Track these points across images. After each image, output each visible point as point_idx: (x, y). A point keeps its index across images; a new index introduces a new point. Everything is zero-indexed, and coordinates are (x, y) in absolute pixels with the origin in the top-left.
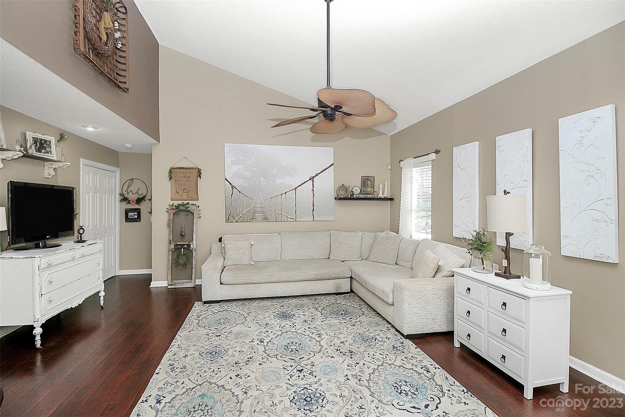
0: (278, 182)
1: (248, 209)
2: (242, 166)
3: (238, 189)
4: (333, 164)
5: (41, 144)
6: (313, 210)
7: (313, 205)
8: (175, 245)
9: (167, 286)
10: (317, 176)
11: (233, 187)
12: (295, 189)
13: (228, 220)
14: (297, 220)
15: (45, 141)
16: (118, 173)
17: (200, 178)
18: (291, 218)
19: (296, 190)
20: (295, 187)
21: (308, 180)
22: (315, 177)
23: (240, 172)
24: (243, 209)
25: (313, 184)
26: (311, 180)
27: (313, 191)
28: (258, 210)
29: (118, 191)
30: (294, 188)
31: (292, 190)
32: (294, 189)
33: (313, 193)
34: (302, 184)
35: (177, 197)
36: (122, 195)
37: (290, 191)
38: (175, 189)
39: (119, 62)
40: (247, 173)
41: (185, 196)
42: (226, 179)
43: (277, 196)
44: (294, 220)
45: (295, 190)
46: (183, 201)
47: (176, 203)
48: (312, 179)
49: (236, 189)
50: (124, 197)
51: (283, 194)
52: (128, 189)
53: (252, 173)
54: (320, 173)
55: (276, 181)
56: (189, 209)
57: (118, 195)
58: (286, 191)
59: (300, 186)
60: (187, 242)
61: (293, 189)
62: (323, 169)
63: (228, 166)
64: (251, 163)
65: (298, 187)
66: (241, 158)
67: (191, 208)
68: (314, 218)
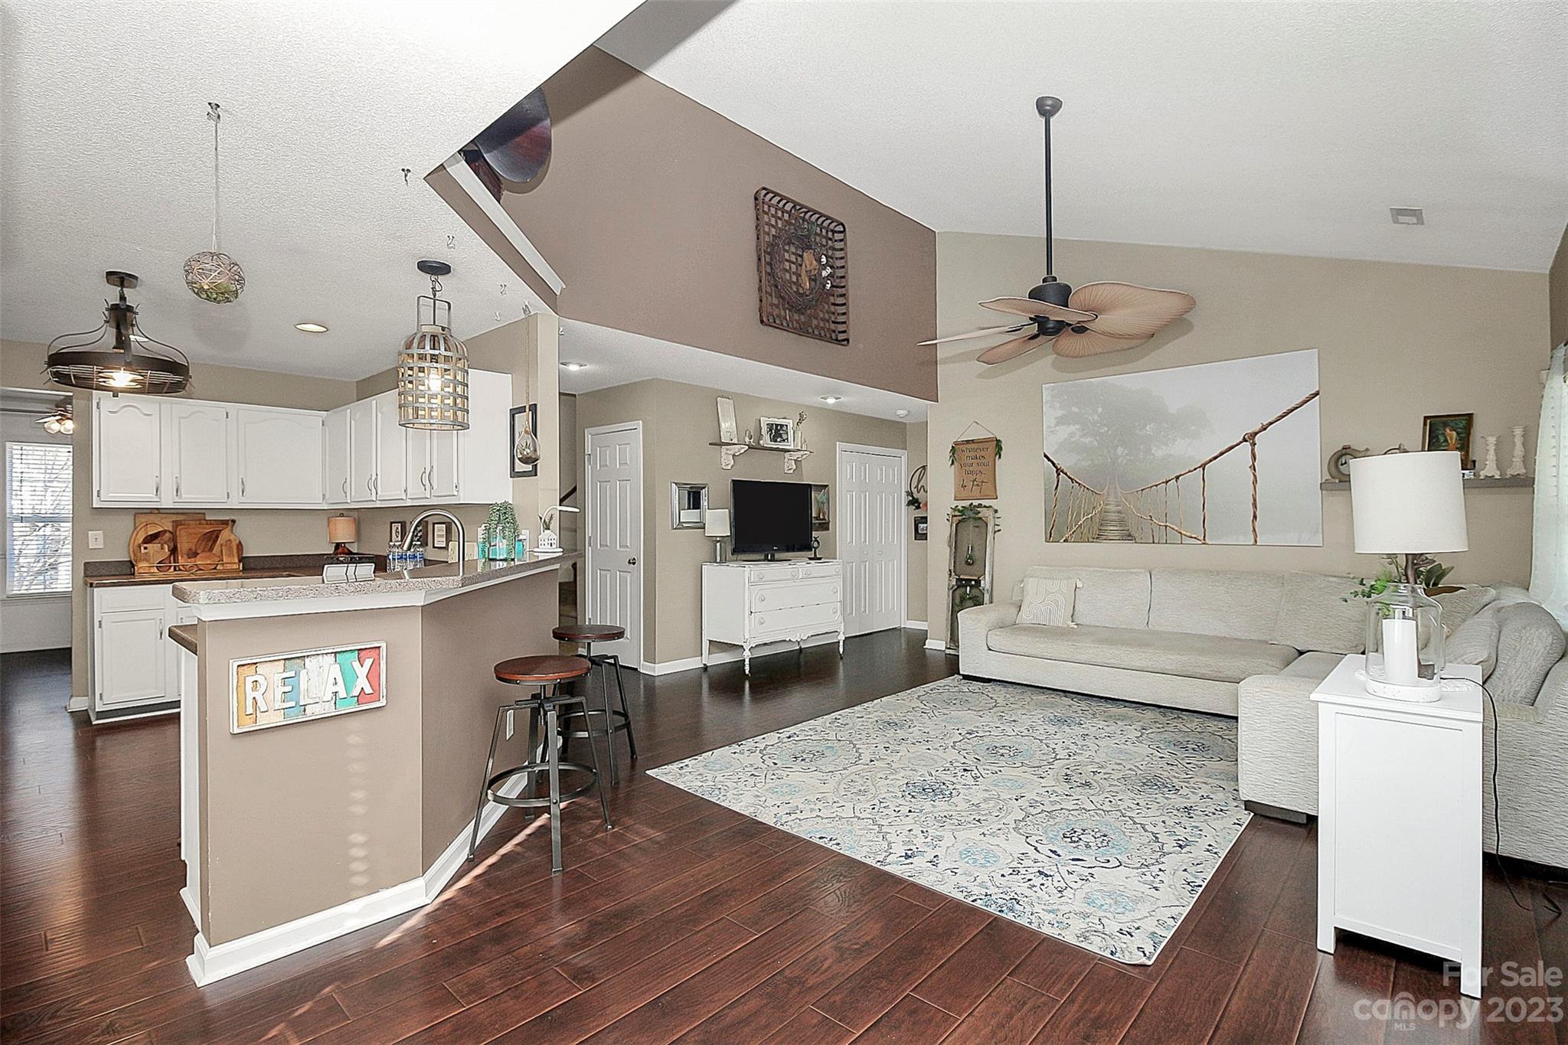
0: (1159, 452)
1: (1089, 516)
2: (1077, 426)
3: (1068, 473)
4: (1317, 394)
5: (777, 431)
6: (1255, 517)
7: (1255, 505)
8: (957, 579)
9: (944, 649)
10: (1265, 429)
11: (1059, 471)
12: (1203, 466)
13: (1049, 537)
14: (1207, 541)
15: (782, 426)
16: (904, 459)
17: (1000, 457)
18: (1192, 537)
19: (1204, 470)
20: (1204, 462)
21: (1238, 441)
22: (1260, 432)
23: (1072, 440)
24: (1079, 514)
25: (1253, 450)
26: (1246, 441)
27: (1255, 469)
28: (1113, 516)
29: (904, 488)
30: (1199, 465)
31: (1195, 469)
32: (1200, 467)
33: (1254, 475)
34: (1222, 454)
35: (964, 494)
36: (910, 493)
37: (1190, 472)
38: (960, 481)
39: (838, 305)
40: (1087, 440)
41: (976, 491)
42: (1046, 456)
43: (1156, 486)
44: (1200, 542)
45: (1201, 469)
46: (970, 502)
47: (961, 504)
48: (1250, 438)
49: (1066, 474)
50: (912, 496)
51: (1170, 480)
52: (918, 484)
53: (1098, 438)
54: (1276, 421)
55: (1153, 451)
56: (980, 515)
57: (904, 494)
58: (1179, 474)
59: (1215, 458)
60: (976, 576)
61: (1197, 466)
62: (1285, 411)
63: (1049, 429)
64: (1096, 417)
65: (1211, 461)
66: (1075, 409)
67: (984, 513)
68: (1258, 539)
